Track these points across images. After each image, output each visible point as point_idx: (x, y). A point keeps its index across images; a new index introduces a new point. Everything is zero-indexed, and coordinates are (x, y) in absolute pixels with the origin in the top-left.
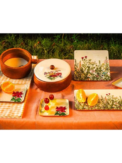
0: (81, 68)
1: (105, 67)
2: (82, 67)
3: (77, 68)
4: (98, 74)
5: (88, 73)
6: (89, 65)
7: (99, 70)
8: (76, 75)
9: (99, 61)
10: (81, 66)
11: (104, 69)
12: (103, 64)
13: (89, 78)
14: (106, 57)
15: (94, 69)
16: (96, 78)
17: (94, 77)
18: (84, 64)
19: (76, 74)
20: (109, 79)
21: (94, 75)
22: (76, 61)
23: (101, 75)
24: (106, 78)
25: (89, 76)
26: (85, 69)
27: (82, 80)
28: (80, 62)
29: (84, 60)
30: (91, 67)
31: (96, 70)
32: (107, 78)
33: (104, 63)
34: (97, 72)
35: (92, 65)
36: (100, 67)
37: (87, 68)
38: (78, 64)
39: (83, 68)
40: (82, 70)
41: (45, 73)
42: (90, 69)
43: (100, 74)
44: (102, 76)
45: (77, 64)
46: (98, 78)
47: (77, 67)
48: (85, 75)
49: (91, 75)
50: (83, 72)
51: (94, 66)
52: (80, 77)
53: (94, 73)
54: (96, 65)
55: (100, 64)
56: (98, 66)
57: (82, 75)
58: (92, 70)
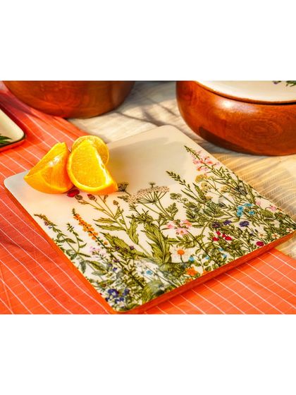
0: (102, 238)
1: (220, 187)
2: (106, 231)
3: (82, 251)
4: (216, 225)
5: (160, 244)
6: (133, 208)
7: (204, 207)
8: (103, 285)
9: (171, 174)
10: (97, 230)
11: (226, 195)
12: (199, 179)
13: (192, 262)
14: (189, 150)
15: (182, 215)
16: (225, 249)
17: (211, 252)
18: (106, 217)
19: (96, 278)
21: (206, 241)
22: (47, 223)
23: (237, 225)
24: (272, 229)
25: (181, 253)
26: (132, 233)
27: (161, 293)
28: (76, 216)
29: (86, 198)
30: (156, 217)
31: (191, 216)
32: (276, 224)
33: (202, 172)
34: (205, 220)
35: (154, 202)
36: (197, 195)
37: (141, 227)
38: (70, 228)
39: (113, 233)
40: (117, 248)
42: (155, 223)
43: (227, 222)
44: (244, 224)
45: (65, 230)
46: (235, 247)
47: (75, 246)
48: (153, 261)
49: (188, 244)
50: (129, 253)
51: (166, 202)
52: (140, 282)
53: (195, 232)
54: (174, 196)
55: (183, 183)
56: (184, 196)
57: (139, 270)
58: (171, 223)
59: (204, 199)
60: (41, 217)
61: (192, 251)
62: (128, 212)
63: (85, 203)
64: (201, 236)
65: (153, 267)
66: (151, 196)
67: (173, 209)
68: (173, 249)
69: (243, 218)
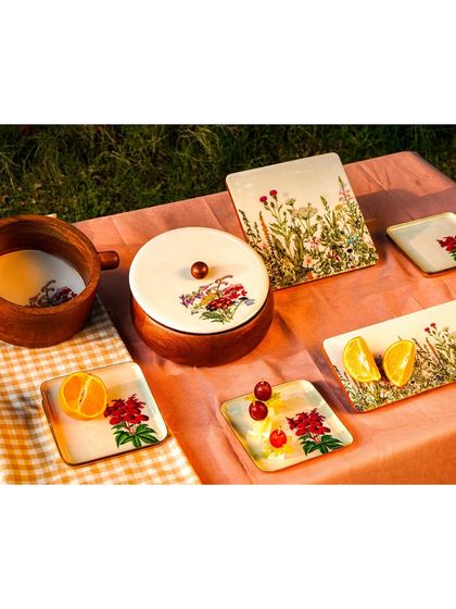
0: (271, 239)
1: (347, 218)
2: (274, 234)
3: (259, 245)
4: (334, 247)
5: (300, 251)
6: (293, 220)
7: (332, 231)
9: (323, 199)
10: (270, 232)
11: (348, 225)
12: (338, 208)
13: (312, 269)
14: (340, 180)
15: (318, 234)
16: (332, 266)
17: (325, 265)
18: (277, 223)
20: (374, 259)
21: (325, 257)
22: (245, 219)
23: (345, 250)
24: (363, 259)
25: (309, 261)
26: (287, 239)
27: (290, 284)
28: (261, 217)
29: (269, 205)
30: (304, 231)
31: (323, 236)
32: (367, 256)
33: (341, 203)
34: (329, 241)
35: (306, 219)
36: (331, 222)
37: (294, 236)
38: (256, 227)
39: (278, 237)
40: (277, 248)
41: (186, 301)
42: (302, 236)
43: (341, 247)
44: (350, 251)
45: (252, 228)
46: (339, 265)
47: (256, 240)
48: (292, 262)
49: (314, 256)
50: (282, 252)
51: (313, 221)
52: (282, 274)
53: (321, 248)
54: (319, 218)
55: (327, 208)
56: (324, 219)
57: (284, 266)
58: (310, 238)
59: (335, 224)
60: (242, 213)
61: (315, 261)
62: (290, 223)
63: (268, 209)
64: (323, 253)
65: (292, 266)
66: (306, 214)
67: (315, 227)
68: (306, 257)
69: (351, 247)
